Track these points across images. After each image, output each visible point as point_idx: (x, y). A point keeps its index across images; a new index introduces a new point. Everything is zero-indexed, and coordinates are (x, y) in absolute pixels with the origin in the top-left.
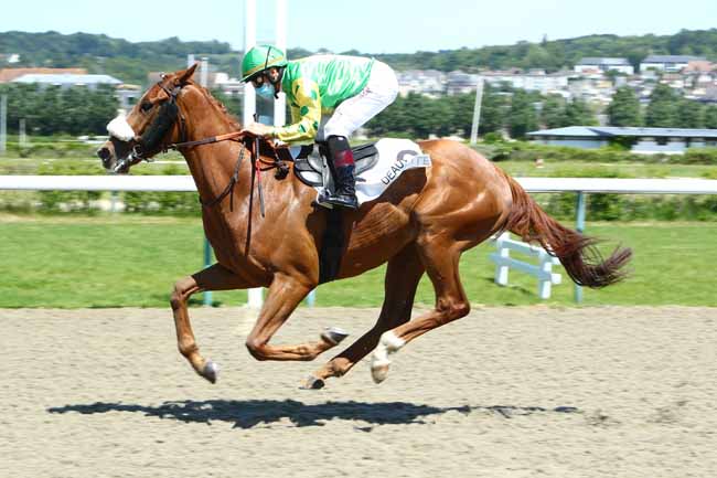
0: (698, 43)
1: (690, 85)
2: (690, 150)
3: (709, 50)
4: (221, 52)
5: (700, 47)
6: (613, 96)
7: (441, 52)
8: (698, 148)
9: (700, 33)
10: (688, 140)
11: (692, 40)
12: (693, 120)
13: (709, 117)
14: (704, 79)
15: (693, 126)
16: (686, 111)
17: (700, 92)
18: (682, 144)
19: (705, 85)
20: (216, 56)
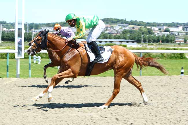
0: (108, 21)
1: (105, 30)
2: (106, 44)
3: (110, 22)
4: (4, 23)
5: (108, 22)
6: (89, 32)
7: (52, 23)
8: (108, 43)
9: (108, 19)
10: (106, 42)
11: (106, 20)
12: (107, 37)
13: (110, 37)
14: (109, 29)
15: (107, 39)
16: (105, 36)
17: (108, 32)
18: (105, 42)
19: (109, 30)
20: (3, 24)
